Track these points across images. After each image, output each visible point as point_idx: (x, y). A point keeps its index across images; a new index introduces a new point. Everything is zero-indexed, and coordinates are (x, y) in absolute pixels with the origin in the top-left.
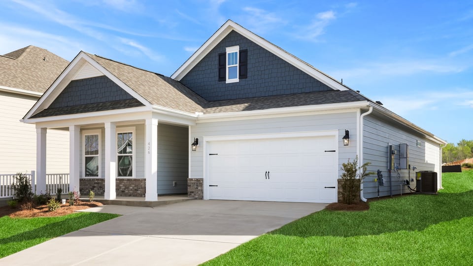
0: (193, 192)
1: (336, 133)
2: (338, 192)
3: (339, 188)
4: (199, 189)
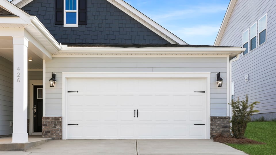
0: (49, 132)
1: (208, 75)
2: (211, 128)
3: (212, 125)
4: (58, 129)
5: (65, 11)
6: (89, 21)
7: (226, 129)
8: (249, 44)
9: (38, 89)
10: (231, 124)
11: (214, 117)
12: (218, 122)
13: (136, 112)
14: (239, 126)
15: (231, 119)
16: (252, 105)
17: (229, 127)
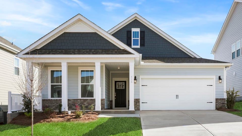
1: (214, 77)
2: (216, 104)
3: (216, 102)
4: (138, 105)
5: (132, 39)
6: (146, 44)
7: (223, 105)
8: (236, 53)
9: (117, 83)
10: (226, 102)
11: (217, 98)
12: (220, 101)
13: (177, 96)
14: (230, 103)
15: (226, 100)
16: (236, 92)
17: (225, 104)
